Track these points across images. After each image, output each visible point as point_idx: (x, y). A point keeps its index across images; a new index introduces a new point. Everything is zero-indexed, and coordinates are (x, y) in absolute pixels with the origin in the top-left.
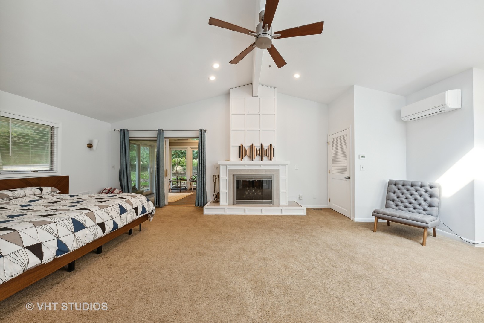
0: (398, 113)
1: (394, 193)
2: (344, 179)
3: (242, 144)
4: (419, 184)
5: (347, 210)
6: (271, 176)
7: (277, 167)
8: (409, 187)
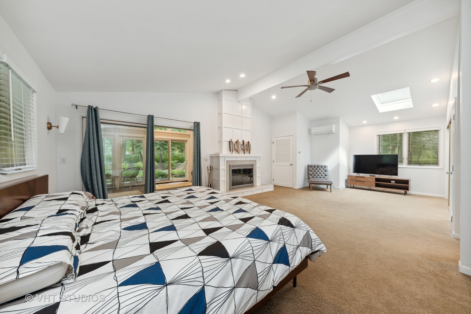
0: (310, 131)
1: (311, 171)
2: (290, 165)
3: (231, 139)
4: (321, 166)
5: (290, 184)
6: (252, 165)
7: (254, 159)
8: (317, 168)
